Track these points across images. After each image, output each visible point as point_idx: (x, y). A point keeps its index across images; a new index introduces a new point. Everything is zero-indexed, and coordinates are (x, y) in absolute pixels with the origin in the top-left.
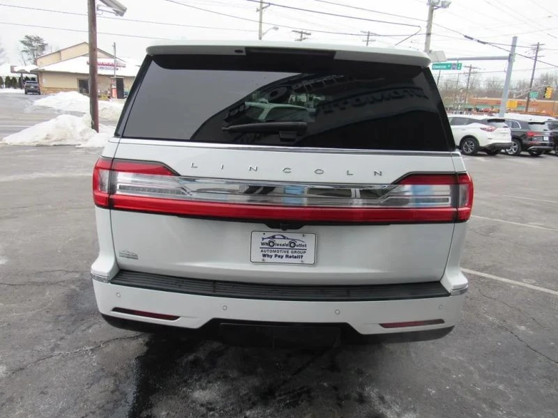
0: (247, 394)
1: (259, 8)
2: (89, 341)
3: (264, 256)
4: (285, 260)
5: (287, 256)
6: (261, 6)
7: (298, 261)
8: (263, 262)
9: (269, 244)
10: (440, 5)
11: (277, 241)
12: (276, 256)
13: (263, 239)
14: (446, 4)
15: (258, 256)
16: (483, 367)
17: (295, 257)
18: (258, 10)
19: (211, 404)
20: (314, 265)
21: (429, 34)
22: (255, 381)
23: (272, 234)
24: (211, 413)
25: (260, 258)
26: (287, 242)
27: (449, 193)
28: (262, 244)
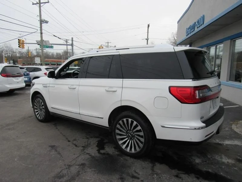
10: (44, 22)
12: (215, 106)
14: (47, 22)
21: (41, 33)
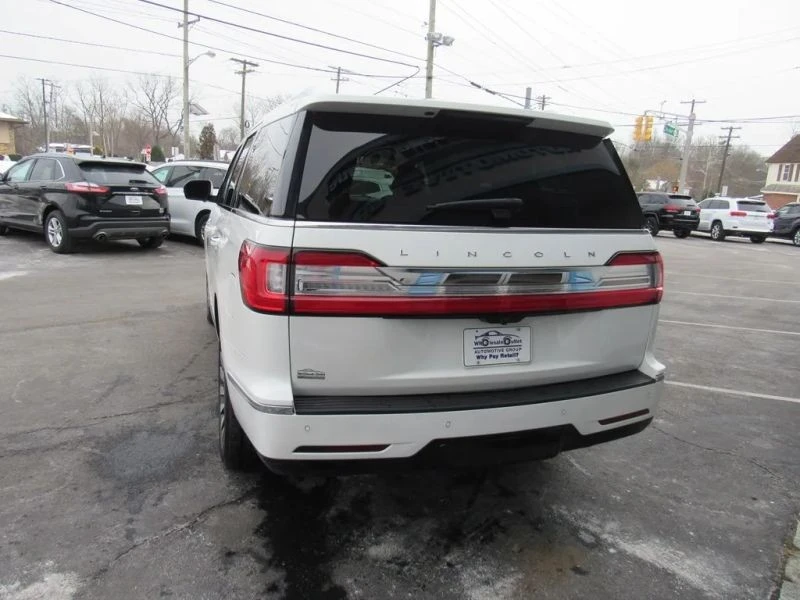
0: (432, 540)
1: (182, 23)
2: (176, 517)
3: (478, 357)
4: (501, 360)
5: (502, 355)
6: (186, 18)
7: (513, 359)
8: (478, 366)
9: (482, 343)
10: (441, 42)
11: (491, 339)
12: (491, 356)
13: (476, 337)
14: (449, 41)
15: (471, 359)
16: (648, 465)
17: (511, 356)
18: (180, 26)
19: (398, 559)
20: (529, 363)
21: (429, 78)
22: (429, 524)
23: (485, 331)
24: (406, 568)
25: (474, 361)
26: (501, 338)
27: (645, 273)
28: (476, 344)
